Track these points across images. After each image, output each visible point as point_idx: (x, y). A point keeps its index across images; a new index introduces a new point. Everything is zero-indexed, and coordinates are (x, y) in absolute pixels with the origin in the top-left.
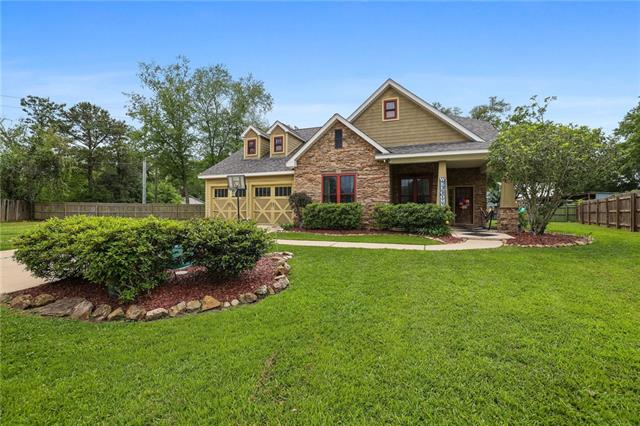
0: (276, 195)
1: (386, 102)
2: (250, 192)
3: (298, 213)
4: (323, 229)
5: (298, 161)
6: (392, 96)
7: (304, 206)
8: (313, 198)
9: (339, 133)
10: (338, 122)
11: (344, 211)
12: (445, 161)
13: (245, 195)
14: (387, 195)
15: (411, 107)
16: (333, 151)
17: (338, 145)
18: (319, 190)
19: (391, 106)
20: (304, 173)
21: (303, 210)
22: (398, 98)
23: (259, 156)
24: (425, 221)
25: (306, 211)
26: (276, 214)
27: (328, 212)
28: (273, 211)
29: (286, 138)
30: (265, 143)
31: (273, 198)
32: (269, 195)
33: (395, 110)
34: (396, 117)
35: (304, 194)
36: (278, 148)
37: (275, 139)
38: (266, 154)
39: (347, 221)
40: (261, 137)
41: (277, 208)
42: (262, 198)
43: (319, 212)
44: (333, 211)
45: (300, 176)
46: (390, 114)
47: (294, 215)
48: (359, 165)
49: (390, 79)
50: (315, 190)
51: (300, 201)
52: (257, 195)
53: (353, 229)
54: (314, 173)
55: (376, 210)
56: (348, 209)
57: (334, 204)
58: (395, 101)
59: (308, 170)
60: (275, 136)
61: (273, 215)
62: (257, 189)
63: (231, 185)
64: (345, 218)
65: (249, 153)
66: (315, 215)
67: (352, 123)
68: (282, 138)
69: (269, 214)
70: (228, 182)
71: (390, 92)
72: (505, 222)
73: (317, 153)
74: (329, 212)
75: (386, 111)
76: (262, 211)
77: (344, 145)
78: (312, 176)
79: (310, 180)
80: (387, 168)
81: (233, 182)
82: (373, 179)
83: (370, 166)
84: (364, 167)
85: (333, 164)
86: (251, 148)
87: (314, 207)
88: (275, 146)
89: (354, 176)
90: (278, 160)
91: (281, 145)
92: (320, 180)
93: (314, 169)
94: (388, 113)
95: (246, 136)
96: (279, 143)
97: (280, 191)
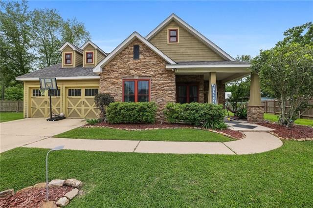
0: (86, 95)
1: (170, 30)
2: (64, 92)
3: (103, 110)
4: (123, 123)
5: (103, 68)
6: (174, 26)
7: (108, 105)
8: (115, 98)
9: (136, 48)
10: (136, 39)
11: (142, 109)
12: (215, 72)
13: (59, 95)
14: (174, 96)
15: (187, 35)
16: (132, 61)
17: (136, 57)
18: (120, 92)
19: (173, 33)
20: (108, 78)
21: (106, 108)
22: (178, 28)
23: (74, 66)
24: (208, 116)
25: (109, 109)
26: (86, 110)
27: (128, 110)
28: (83, 107)
29: (96, 54)
30: (79, 56)
31: (83, 97)
32: (80, 95)
33: (176, 36)
34: (177, 41)
35: (108, 94)
36: (90, 60)
37: (87, 53)
38: (80, 65)
39: (145, 117)
40: (76, 52)
41: (86, 105)
42: (73, 97)
43: (120, 110)
44: (133, 109)
45: (105, 80)
46: (173, 39)
47: (100, 112)
48: (152, 73)
49: (173, 14)
50: (117, 92)
51: (104, 100)
52: (69, 95)
53: (150, 123)
54: (117, 78)
55: (168, 108)
56: (145, 107)
57: (133, 103)
58: (176, 30)
59: (111, 75)
60: (86, 51)
61: (83, 111)
62: (70, 90)
63: (43, 86)
64: (143, 115)
65: (66, 63)
66: (117, 112)
67: (149, 41)
68: (92, 53)
69: (80, 110)
70: (41, 84)
71: (173, 24)
72: (255, 116)
73: (119, 63)
74: (130, 110)
75: (170, 37)
76: (74, 108)
77: (141, 57)
78: (114, 80)
79: (113, 84)
80: (174, 76)
81: (46, 84)
82: (163, 84)
83: (161, 74)
84: (156, 75)
85: (132, 71)
86: (68, 59)
87: (116, 105)
88: (87, 59)
89: (148, 81)
90: (88, 69)
91: (92, 58)
92: (122, 84)
93: (117, 75)
94: (171, 38)
95: (64, 50)
96: (90, 57)
97: (89, 92)
